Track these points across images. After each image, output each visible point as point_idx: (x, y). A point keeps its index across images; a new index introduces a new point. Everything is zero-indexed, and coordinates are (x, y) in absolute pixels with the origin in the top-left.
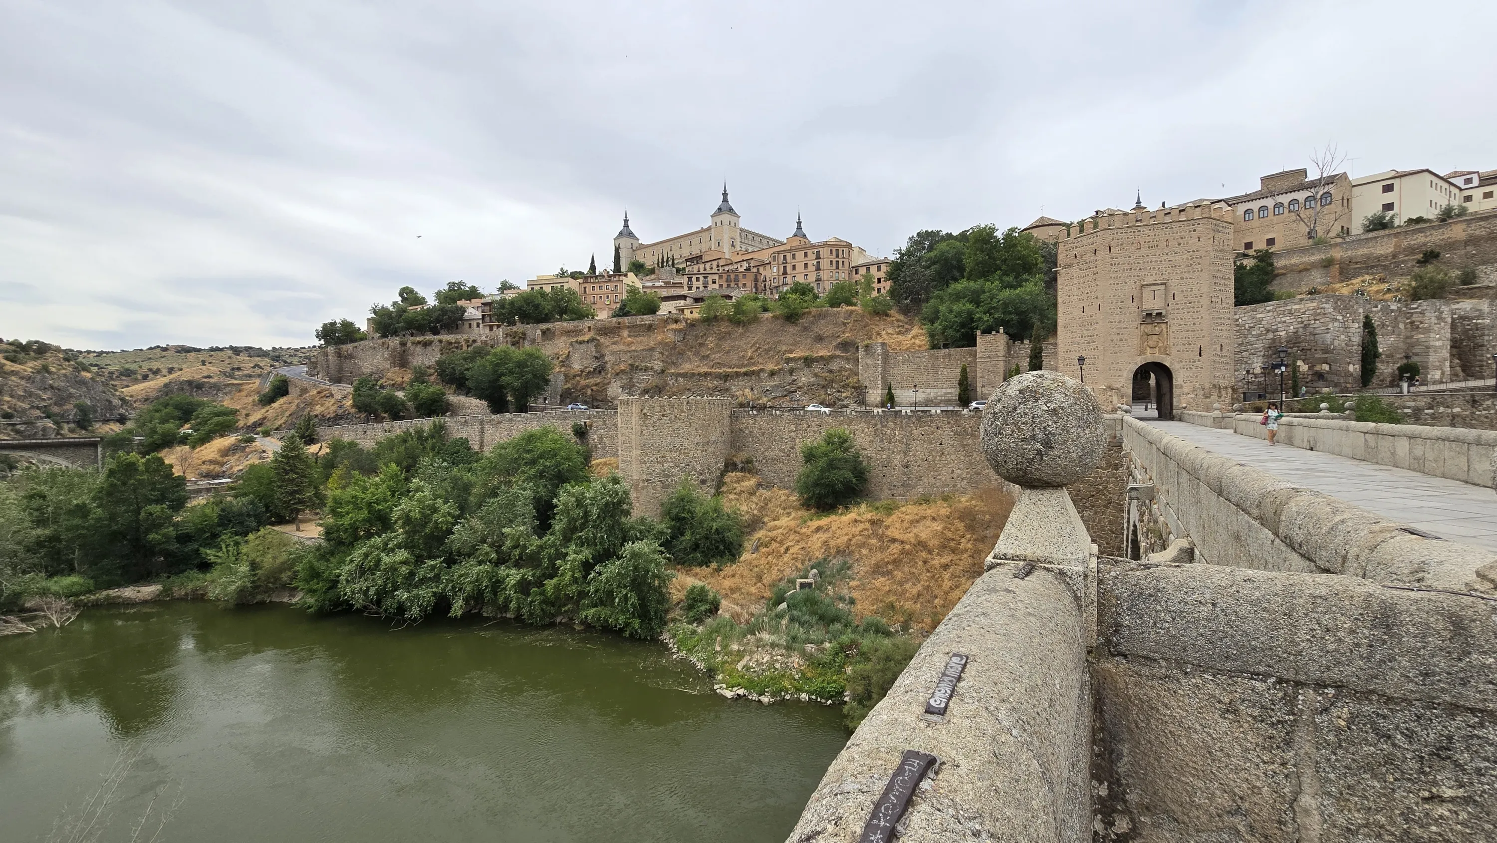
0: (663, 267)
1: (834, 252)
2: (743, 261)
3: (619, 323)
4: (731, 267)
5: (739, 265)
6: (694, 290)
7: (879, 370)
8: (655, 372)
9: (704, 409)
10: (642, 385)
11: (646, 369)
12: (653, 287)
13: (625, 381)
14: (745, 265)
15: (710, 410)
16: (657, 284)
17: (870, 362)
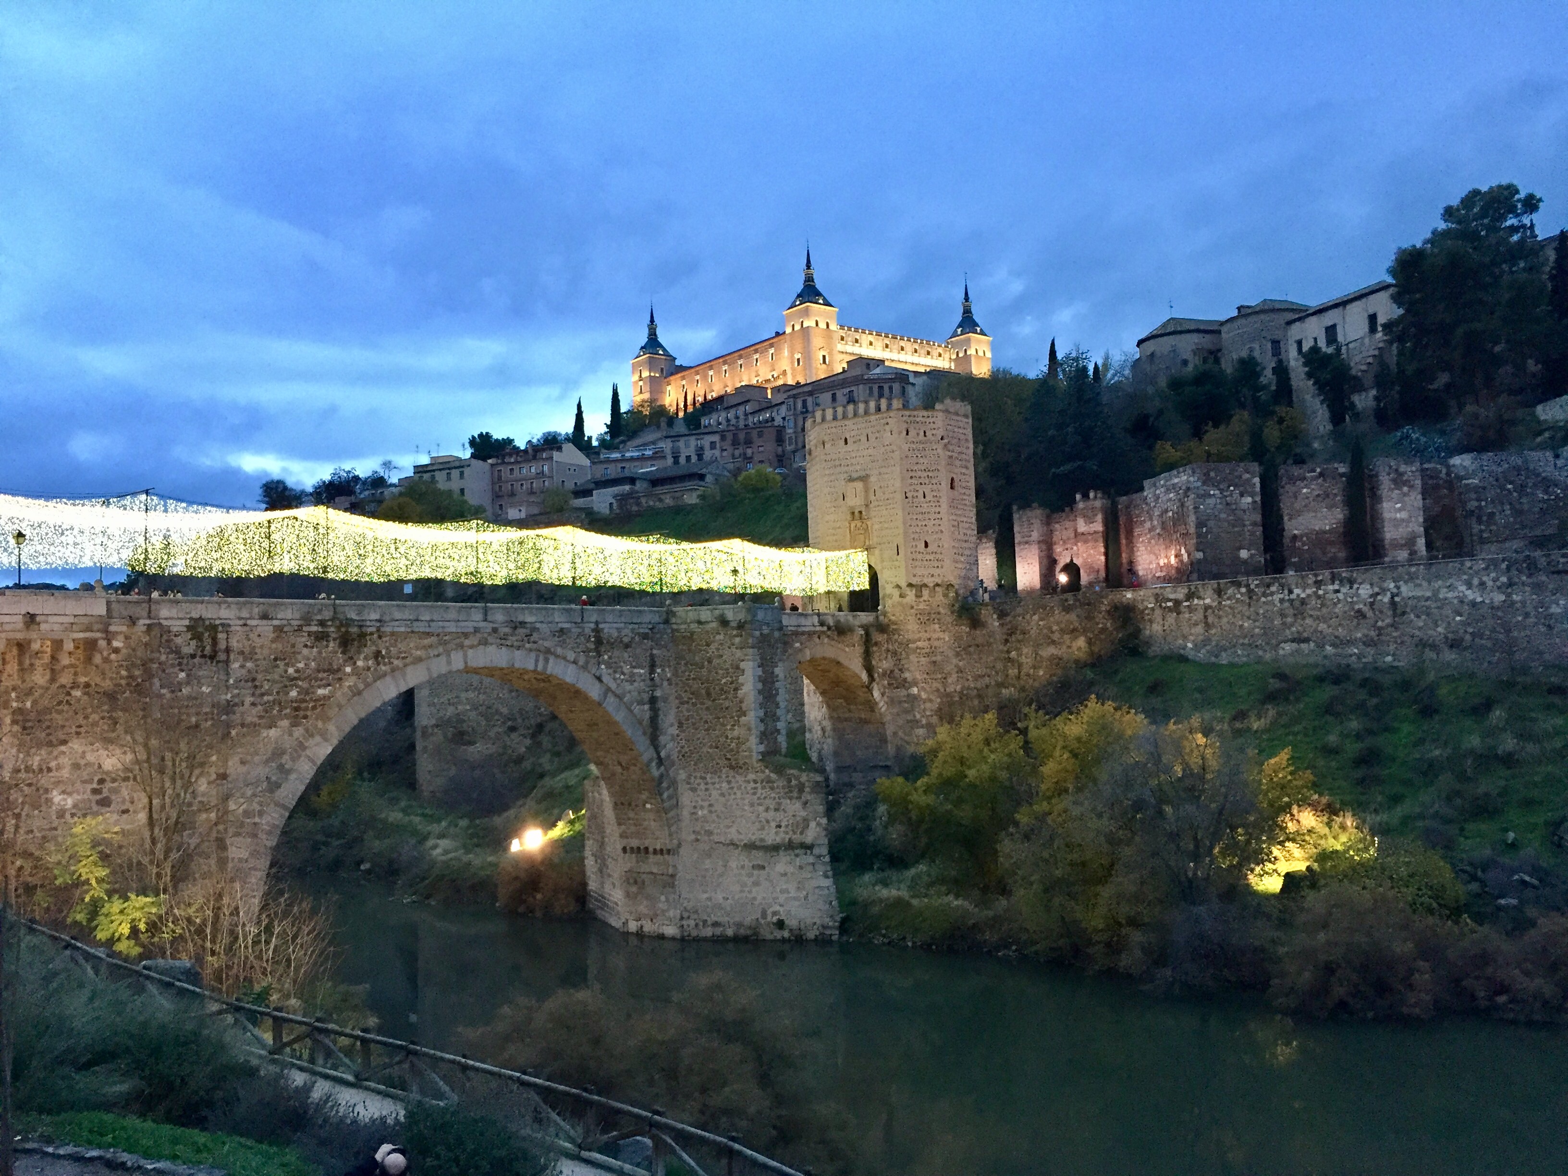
4: (763, 414)
6: (682, 460)
16: (628, 455)
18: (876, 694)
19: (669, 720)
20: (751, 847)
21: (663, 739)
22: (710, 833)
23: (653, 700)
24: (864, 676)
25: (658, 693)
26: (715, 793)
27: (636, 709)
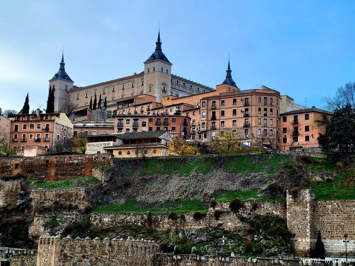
0: (95, 108)
1: (263, 101)
2: (173, 105)
3: (47, 161)
4: (161, 112)
5: (169, 109)
6: (124, 132)
7: (308, 218)
8: (80, 211)
9: (126, 251)
10: (65, 225)
11: (70, 208)
12: (84, 127)
13: (48, 220)
14: (175, 109)
15: (133, 252)
16: (88, 125)
17: (298, 209)
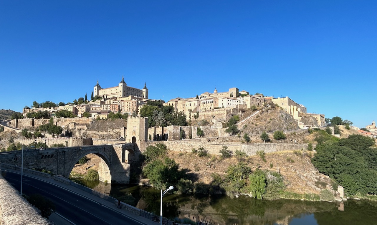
4: (116, 101)
6: (104, 108)
14: (119, 101)
17: (122, 131)
18: (135, 153)
19: (112, 158)
20: (121, 173)
21: (111, 160)
22: (116, 171)
23: (110, 156)
24: (134, 151)
25: (111, 155)
26: (117, 166)
27: (108, 157)
